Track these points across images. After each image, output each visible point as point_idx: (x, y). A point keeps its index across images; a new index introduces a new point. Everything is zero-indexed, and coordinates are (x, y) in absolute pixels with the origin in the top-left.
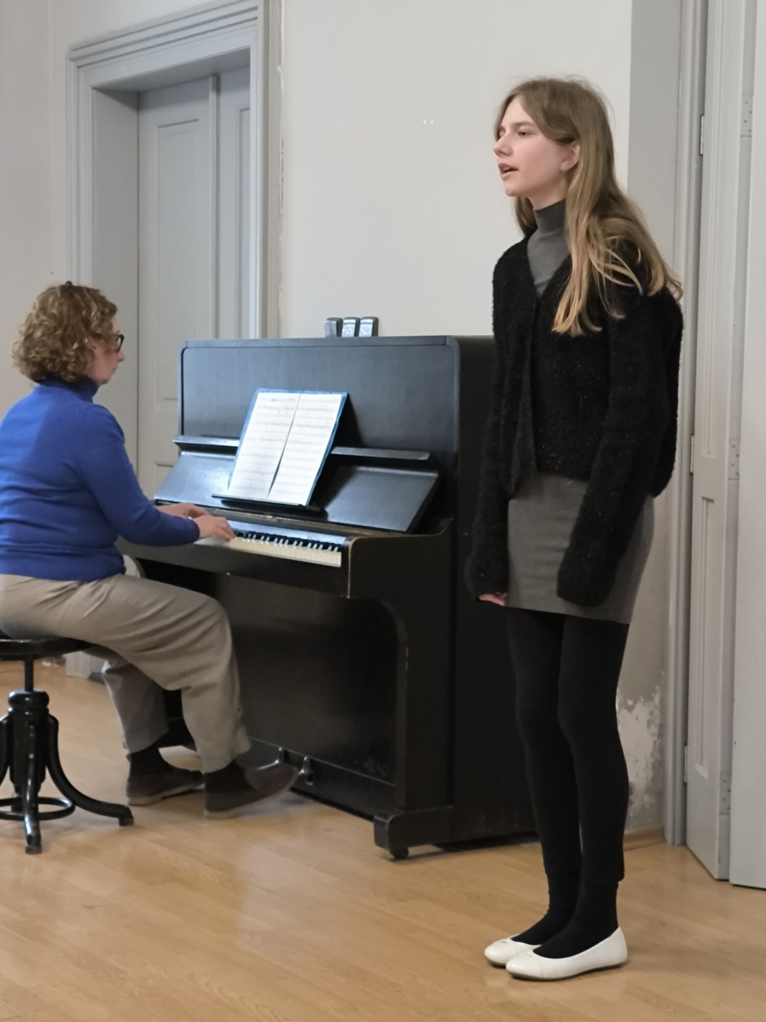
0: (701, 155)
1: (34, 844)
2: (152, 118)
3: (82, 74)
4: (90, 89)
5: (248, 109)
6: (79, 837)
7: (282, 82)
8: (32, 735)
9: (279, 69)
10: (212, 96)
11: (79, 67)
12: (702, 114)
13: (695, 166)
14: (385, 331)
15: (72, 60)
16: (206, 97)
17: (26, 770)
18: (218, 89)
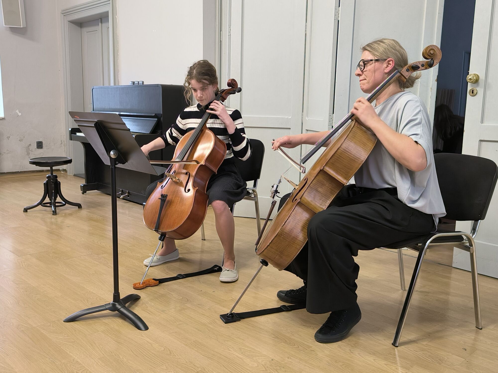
0: (221, 41)
1: (55, 213)
2: (85, 30)
3: (65, 17)
4: (67, 22)
5: (109, 28)
6: (67, 211)
7: (117, 20)
8: (53, 186)
9: (116, 16)
10: (100, 24)
11: (64, 16)
12: (221, 31)
13: (219, 44)
14: (145, 84)
15: (62, 14)
16: (99, 25)
17: (52, 195)
18: (102, 23)
